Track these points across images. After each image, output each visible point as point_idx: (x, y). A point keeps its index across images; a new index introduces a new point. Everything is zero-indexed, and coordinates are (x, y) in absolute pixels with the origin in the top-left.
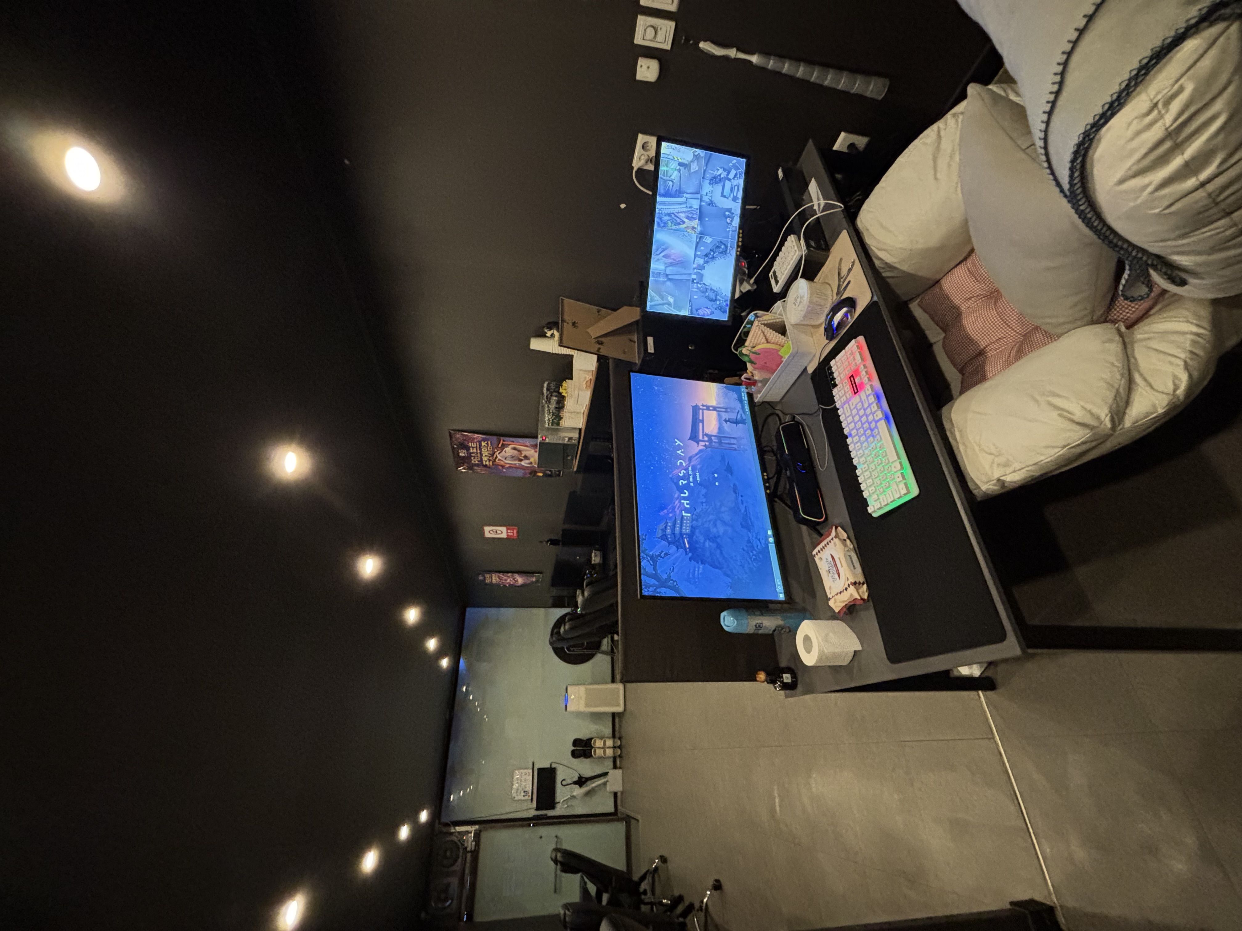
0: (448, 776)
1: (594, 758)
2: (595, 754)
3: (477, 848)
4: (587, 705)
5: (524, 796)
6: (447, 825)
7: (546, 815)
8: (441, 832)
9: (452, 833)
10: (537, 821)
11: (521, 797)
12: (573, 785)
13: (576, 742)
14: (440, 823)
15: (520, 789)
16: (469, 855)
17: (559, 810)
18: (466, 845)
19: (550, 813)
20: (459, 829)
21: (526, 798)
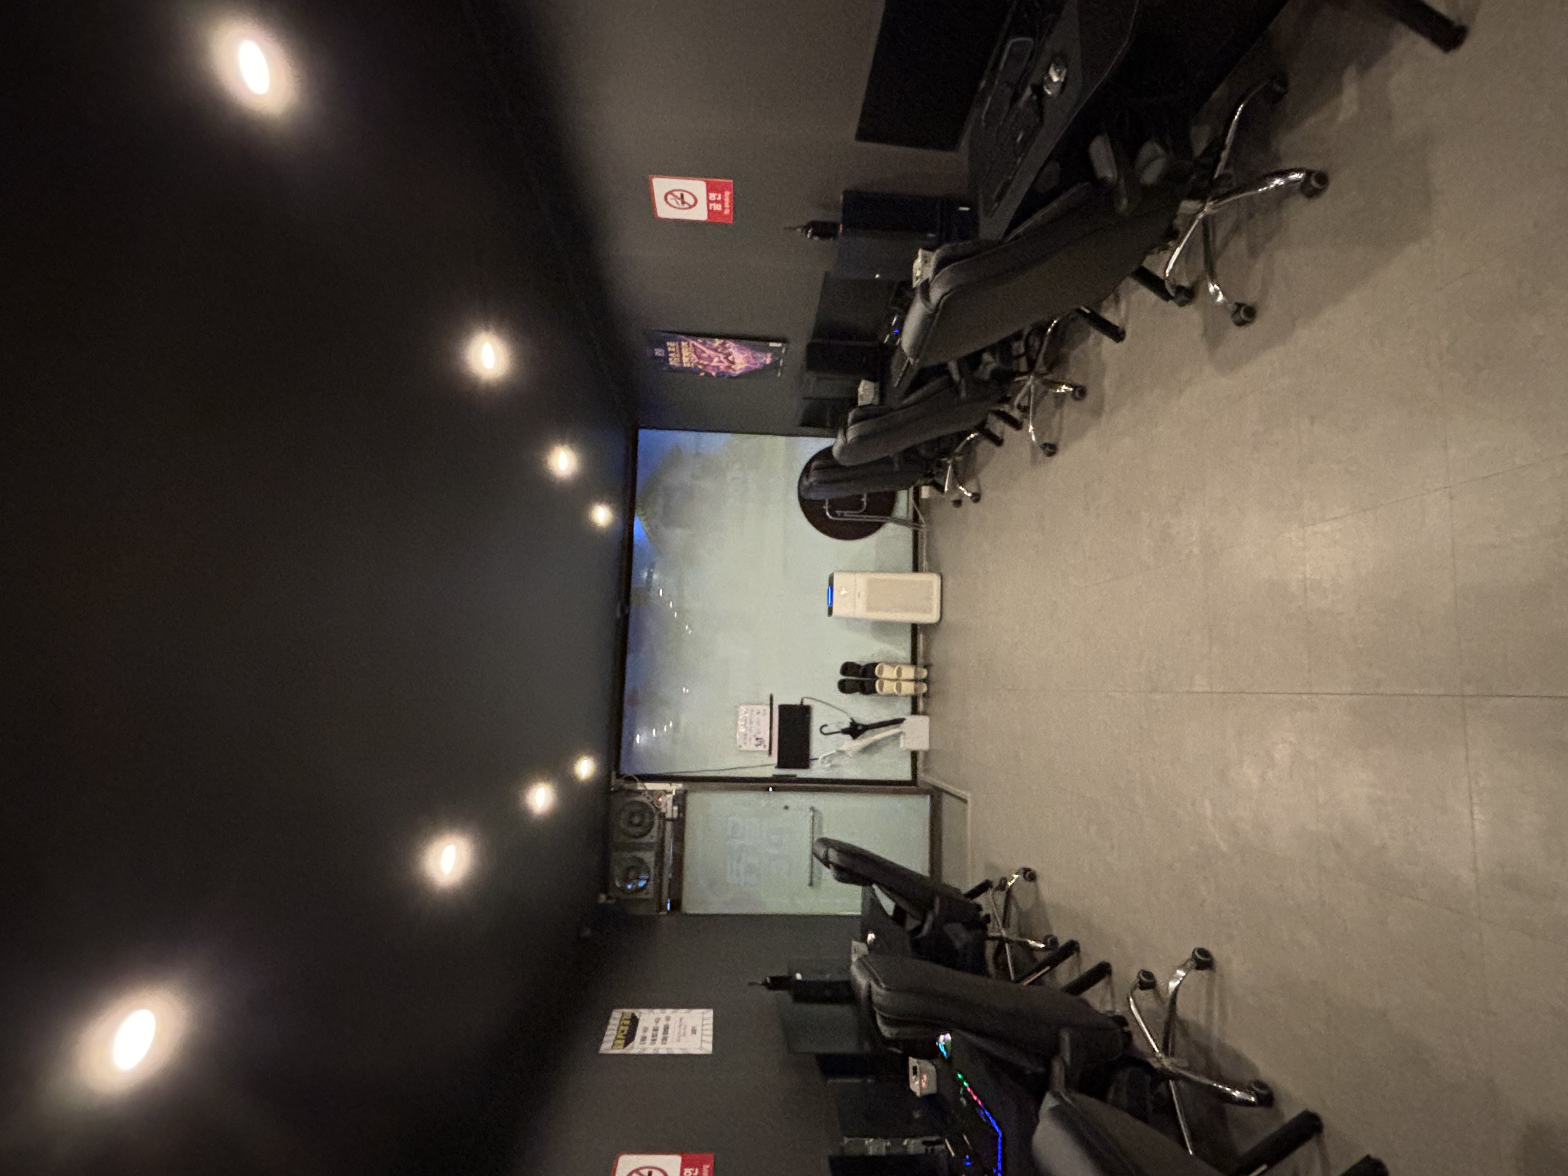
0: (627, 707)
1: (879, 695)
2: (881, 689)
3: (681, 815)
4: (869, 608)
5: (757, 746)
6: (630, 779)
7: (795, 776)
8: (621, 789)
9: (639, 793)
10: (779, 784)
11: (751, 745)
12: (840, 735)
13: (847, 668)
14: (619, 776)
15: (749, 735)
16: (669, 825)
17: (817, 770)
18: (663, 810)
19: (801, 773)
20: (650, 786)
21: (761, 748)
